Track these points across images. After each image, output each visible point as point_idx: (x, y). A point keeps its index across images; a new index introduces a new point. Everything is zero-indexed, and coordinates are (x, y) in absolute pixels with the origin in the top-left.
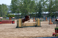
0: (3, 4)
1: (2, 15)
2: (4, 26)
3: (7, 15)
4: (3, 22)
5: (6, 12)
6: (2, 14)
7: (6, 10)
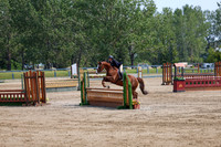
0: (186, 8)
1: (186, 53)
2: (194, 100)
3: (203, 52)
4: (188, 82)
5: (201, 42)
6: (185, 47)
7: (202, 31)
